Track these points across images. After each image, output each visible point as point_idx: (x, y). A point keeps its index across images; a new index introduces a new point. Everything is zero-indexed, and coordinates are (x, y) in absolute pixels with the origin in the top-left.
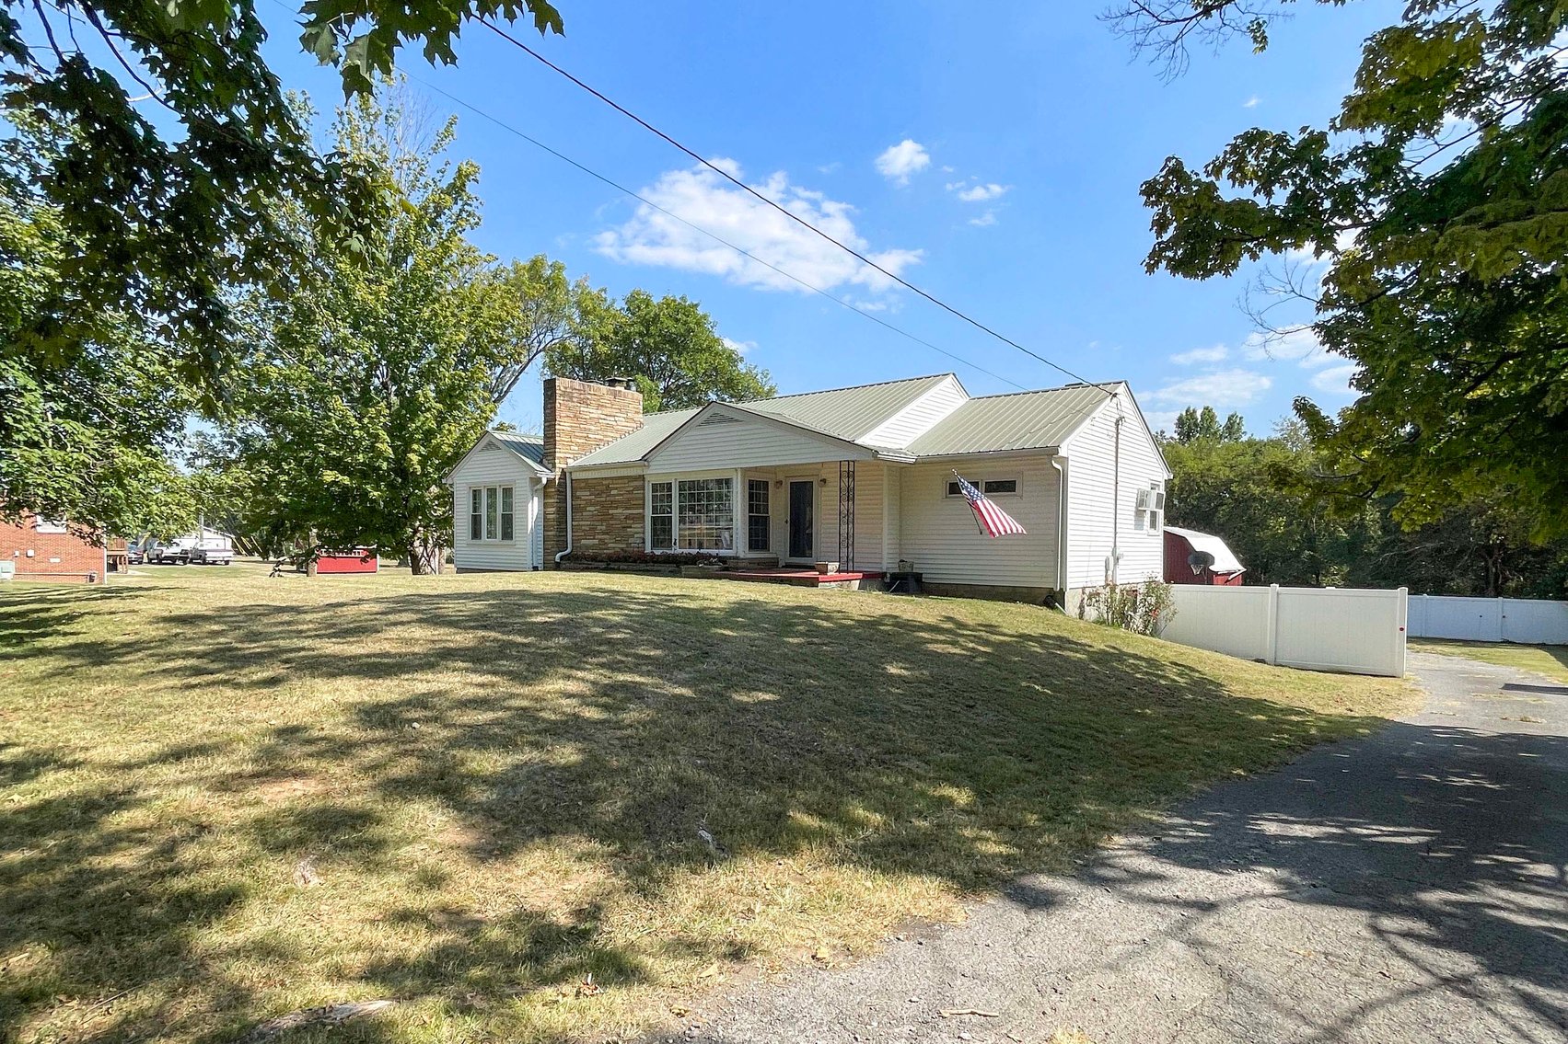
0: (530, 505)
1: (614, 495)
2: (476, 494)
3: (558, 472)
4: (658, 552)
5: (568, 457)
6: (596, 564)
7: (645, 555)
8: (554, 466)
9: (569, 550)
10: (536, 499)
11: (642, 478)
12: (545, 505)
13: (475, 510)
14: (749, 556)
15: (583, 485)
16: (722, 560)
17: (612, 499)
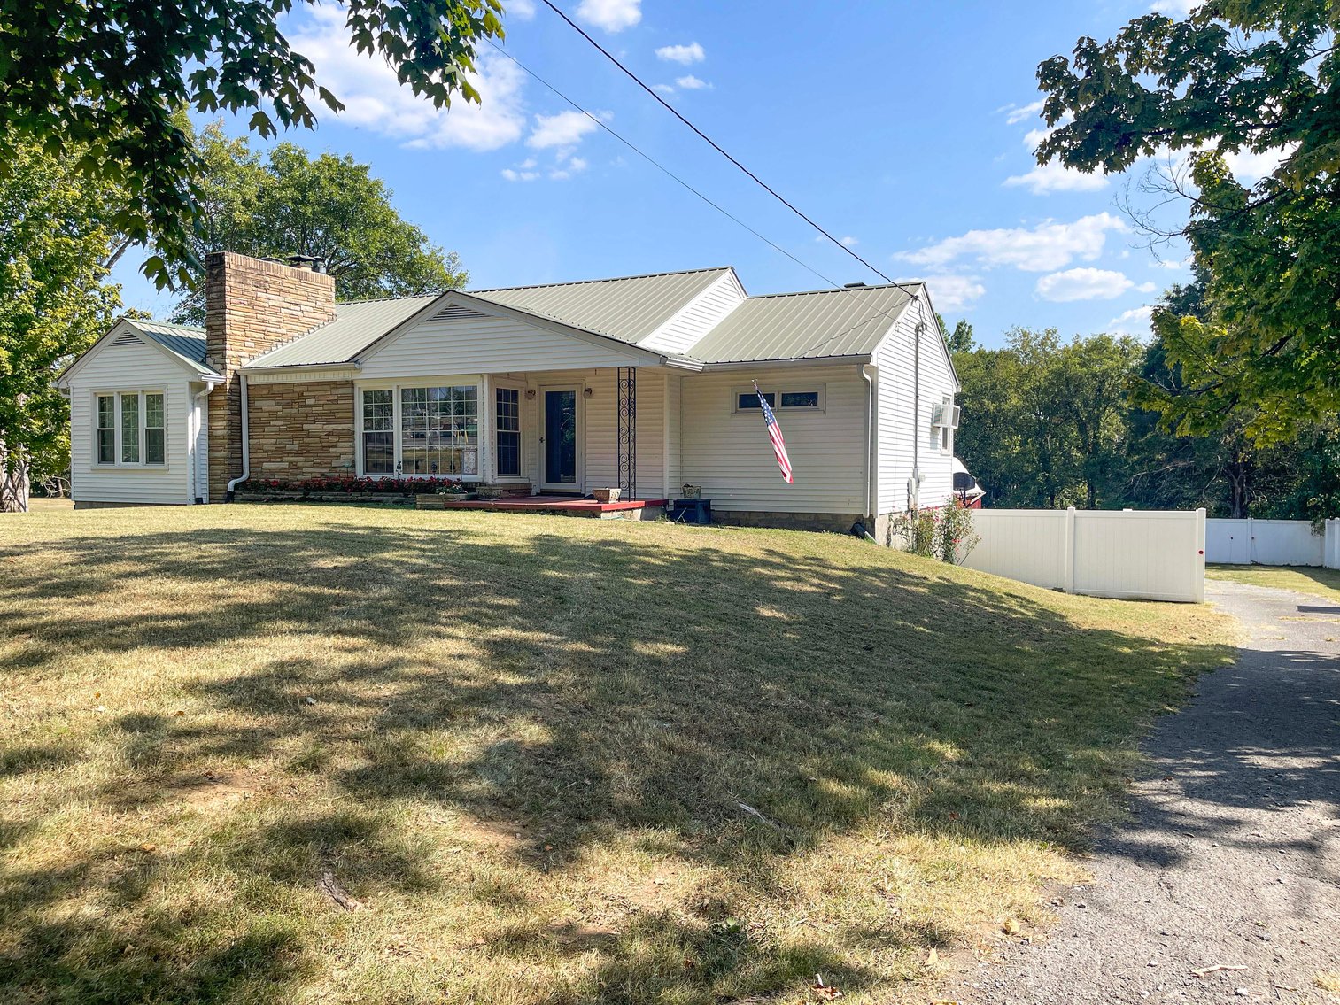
0: (190, 418)
1: (311, 406)
2: (104, 403)
3: (229, 376)
4: (376, 478)
5: (243, 355)
6: (287, 494)
7: (360, 483)
8: (223, 366)
9: (245, 477)
10: (198, 410)
11: (351, 384)
12: (211, 418)
13: (102, 425)
14: (498, 481)
15: (265, 392)
16: (467, 487)
17: (308, 410)
